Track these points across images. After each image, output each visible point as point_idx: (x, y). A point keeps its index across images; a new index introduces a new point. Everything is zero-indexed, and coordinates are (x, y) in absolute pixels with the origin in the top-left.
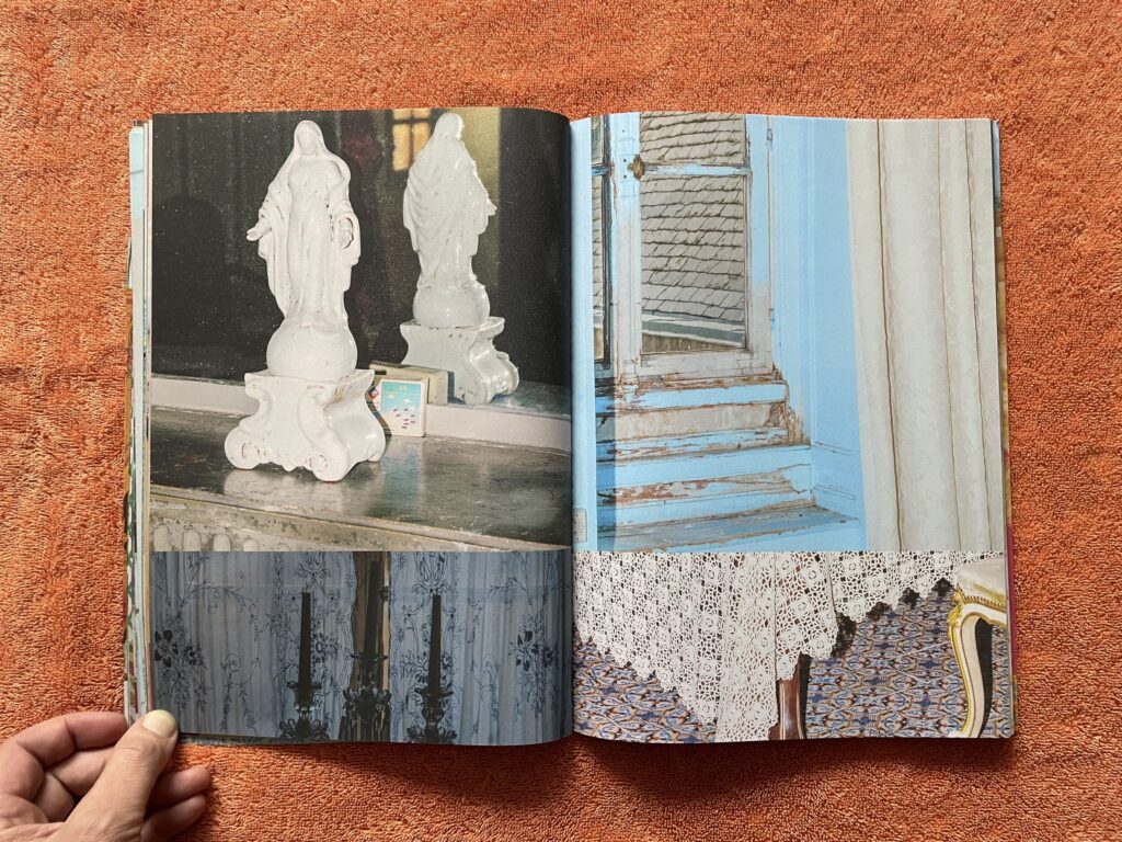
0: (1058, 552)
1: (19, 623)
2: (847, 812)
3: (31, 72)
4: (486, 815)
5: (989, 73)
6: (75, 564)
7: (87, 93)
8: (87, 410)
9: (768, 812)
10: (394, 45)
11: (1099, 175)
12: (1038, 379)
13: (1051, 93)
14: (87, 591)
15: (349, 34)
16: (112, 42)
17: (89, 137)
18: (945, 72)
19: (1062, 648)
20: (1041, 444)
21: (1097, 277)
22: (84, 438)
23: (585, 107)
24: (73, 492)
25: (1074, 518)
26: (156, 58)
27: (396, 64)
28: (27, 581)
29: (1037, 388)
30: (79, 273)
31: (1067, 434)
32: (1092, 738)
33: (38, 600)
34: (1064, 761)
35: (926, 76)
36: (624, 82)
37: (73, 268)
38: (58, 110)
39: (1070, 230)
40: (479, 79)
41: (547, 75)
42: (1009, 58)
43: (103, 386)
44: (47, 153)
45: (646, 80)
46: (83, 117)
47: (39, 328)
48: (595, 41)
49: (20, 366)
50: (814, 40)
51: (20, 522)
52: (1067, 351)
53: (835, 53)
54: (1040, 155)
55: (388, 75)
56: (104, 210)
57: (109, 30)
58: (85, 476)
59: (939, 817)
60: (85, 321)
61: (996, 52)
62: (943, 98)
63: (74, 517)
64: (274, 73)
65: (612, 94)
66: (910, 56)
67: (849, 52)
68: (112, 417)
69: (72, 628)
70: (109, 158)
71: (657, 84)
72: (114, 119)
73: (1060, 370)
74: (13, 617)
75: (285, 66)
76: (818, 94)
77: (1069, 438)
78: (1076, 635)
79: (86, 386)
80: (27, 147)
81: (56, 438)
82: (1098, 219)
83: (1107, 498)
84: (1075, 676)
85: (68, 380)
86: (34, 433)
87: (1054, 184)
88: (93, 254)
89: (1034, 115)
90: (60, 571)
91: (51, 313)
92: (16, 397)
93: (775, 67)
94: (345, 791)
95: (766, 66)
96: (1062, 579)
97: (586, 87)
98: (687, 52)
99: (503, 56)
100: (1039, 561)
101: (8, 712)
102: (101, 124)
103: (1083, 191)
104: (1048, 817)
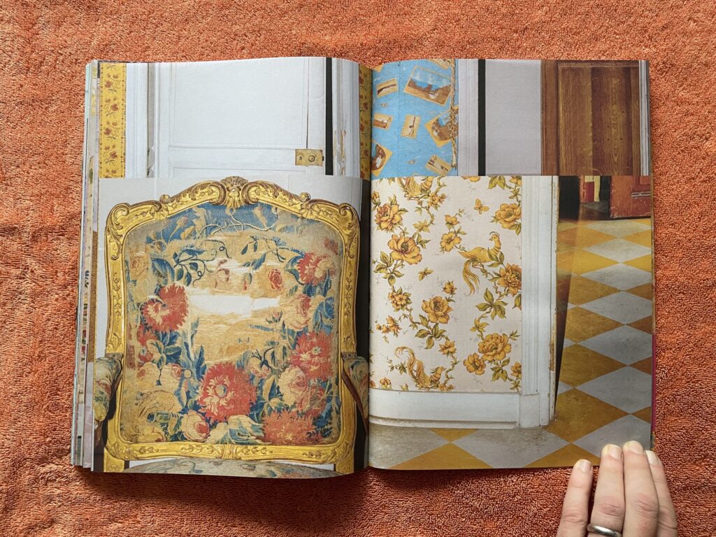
0: (692, 351)
1: (14, 390)
3: (25, 38)
12: (680, 235)
13: (688, 48)
15: (227, 12)
17: (61, 79)
19: (695, 415)
20: (682, 279)
23: (380, 58)
24: (49, 307)
25: (704, 328)
26: (104, 29)
27: (257, 31)
28: (20, 364)
29: (679, 242)
30: (54, 166)
31: (699, 273)
33: (26, 376)
34: (695, 489)
36: (405, 42)
38: (41, 62)
40: (311, 40)
43: (69, 239)
44: (35, 89)
46: (57, 66)
47: (29, 202)
48: (386, 16)
49: (16, 226)
50: (530, 14)
51: (16, 325)
52: (699, 218)
53: (545, 22)
54: (681, 89)
55: (251, 38)
56: (70, 126)
58: (57, 296)
60: (58, 197)
64: (179, 38)
65: (398, 49)
66: (594, 24)
67: (553, 21)
71: (427, 43)
73: (694, 230)
74: (11, 387)
75: (186, 33)
77: (700, 275)
78: (704, 406)
79: (58, 239)
80: (22, 86)
84: (703, 433)
86: (25, 269)
87: (690, 107)
89: (677, 62)
90: (41, 358)
92: (13, 245)
93: (504, 31)
96: (695, 369)
97: (380, 45)
98: (447, 22)
99: (326, 25)
100: (680, 357)
101: (6, 448)
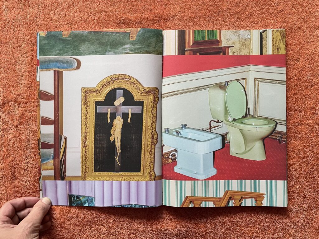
2: (227, 224)
4: (127, 224)
5: (273, 14)
6: (11, 155)
7: (12, 21)
8: (14, 112)
9: (205, 224)
10: (100, 6)
11: (304, 44)
14: (15, 162)
16: (19, 6)
18: (260, 14)
21: (303, 74)
22: (13, 119)
32: (297, 205)
35: (254, 15)
37: (9, 71)
39: (296, 60)
41: (144, 15)
42: (279, 10)
45: (173, 16)
57: (18, 3)
59: (253, 226)
61: (275, 8)
62: (259, 22)
63: (11, 142)
68: (21, 114)
69: (11, 172)
70: (19, 40)
72: (20, 28)
76: (223, 20)
81: (5, 119)
82: (304, 57)
83: (304, 138)
85: (8, 103)
88: (15, 67)
91: (3, 84)
94: (87, 217)
95: (208, 12)
102: (17, 30)
103: (299, 49)
104: (284, 227)
